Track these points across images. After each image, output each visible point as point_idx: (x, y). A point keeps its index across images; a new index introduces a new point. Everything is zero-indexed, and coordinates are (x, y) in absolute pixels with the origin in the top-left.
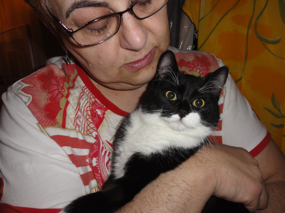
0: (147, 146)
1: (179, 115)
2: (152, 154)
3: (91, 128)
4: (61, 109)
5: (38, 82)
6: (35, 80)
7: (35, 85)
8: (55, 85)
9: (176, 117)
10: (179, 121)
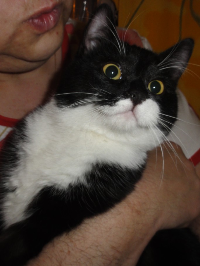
0: (62, 174)
1: (131, 100)
2: (70, 186)
9: (125, 103)
10: (129, 111)
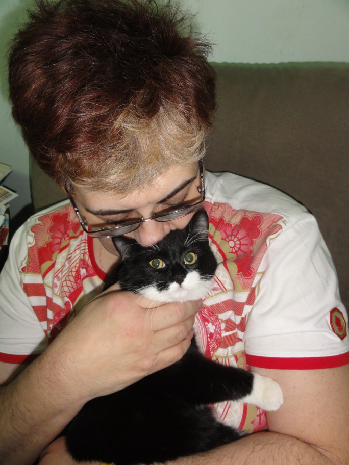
3: (67, 286)
4: (52, 260)
5: (49, 222)
6: (48, 218)
7: (45, 224)
8: (61, 232)
